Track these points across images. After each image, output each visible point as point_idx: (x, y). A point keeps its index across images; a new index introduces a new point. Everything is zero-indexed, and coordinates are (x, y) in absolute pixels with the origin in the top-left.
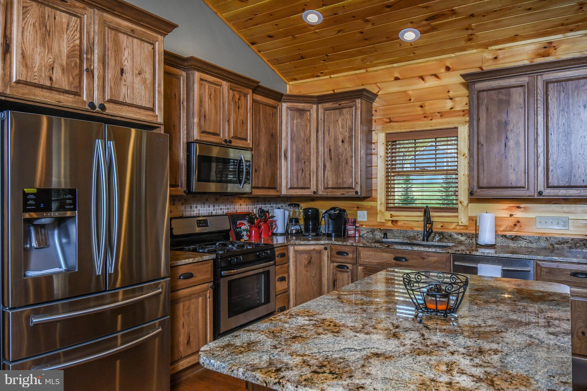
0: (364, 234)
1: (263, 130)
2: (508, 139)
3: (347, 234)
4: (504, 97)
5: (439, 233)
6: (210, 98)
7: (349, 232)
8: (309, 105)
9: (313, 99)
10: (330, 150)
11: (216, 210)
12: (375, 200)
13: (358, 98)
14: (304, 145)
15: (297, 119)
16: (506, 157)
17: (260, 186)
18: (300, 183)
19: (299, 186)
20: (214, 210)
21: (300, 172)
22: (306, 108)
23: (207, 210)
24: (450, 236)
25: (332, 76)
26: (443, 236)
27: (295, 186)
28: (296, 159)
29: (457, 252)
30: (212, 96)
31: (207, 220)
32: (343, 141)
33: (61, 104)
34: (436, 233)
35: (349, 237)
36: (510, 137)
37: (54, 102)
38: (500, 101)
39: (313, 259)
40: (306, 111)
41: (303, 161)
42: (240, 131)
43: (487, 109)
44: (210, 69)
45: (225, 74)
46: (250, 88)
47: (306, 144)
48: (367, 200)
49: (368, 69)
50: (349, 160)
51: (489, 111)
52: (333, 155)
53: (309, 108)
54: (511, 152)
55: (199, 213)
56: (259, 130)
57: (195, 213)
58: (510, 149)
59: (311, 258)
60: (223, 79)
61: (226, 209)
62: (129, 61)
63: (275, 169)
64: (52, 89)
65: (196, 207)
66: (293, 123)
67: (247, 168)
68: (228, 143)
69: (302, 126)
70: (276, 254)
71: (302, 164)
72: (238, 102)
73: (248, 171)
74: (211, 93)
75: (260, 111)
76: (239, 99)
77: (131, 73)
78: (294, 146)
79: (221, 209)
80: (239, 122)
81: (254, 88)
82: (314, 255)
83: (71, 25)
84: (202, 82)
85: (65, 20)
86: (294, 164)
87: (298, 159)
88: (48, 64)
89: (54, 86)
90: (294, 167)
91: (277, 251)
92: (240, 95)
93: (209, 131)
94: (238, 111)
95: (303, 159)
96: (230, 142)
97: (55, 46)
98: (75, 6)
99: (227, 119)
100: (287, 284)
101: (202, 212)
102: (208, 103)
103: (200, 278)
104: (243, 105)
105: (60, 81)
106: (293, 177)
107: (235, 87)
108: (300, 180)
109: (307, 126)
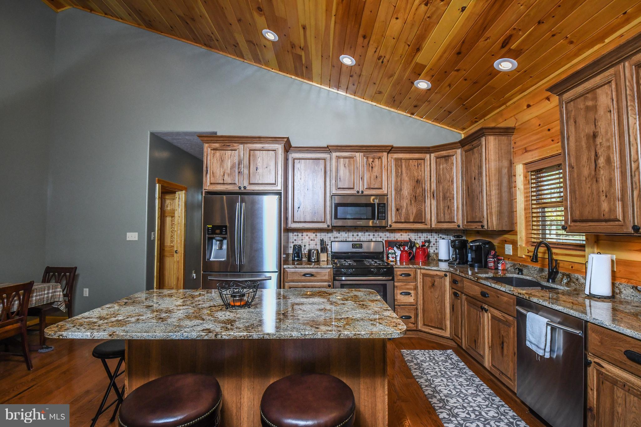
0: (508, 268)
1: (406, 179)
2: (598, 156)
3: (488, 266)
4: (590, 103)
5: (567, 275)
6: (345, 166)
7: (489, 264)
8: (454, 150)
9: (456, 145)
10: (468, 187)
11: (376, 238)
12: (516, 234)
13: (482, 136)
14: (450, 185)
15: (443, 165)
16: (596, 181)
17: (403, 221)
18: (446, 218)
19: (447, 220)
20: (374, 238)
21: (447, 208)
22: (451, 154)
23: (367, 238)
24: (577, 280)
25: (485, 118)
26: (571, 279)
27: (442, 220)
28: (443, 198)
29: (519, 295)
30: (346, 165)
31: (361, 244)
32: (475, 179)
33: (227, 189)
34: (564, 274)
35: (490, 268)
36: (600, 154)
37: (225, 189)
38: (588, 109)
39: (436, 283)
40: (451, 156)
41: (449, 199)
42: (374, 183)
43: (575, 122)
45: (357, 148)
46: (385, 152)
47: (451, 185)
48: (509, 233)
49: (507, 104)
50: (478, 195)
51: (577, 124)
52: (470, 191)
53: (453, 153)
54: (602, 173)
56: (401, 179)
58: (600, 169)
59: (434, 281)
60: (357, 152)
61: (385, 237)
62: (261, 163)
63: (422, 208)
64: (224, 184)
65: (358, 235)
66: (440, 169)
67: (381, 208)
68: (360, 193)
69: (447, 169)
70: (399, 273)
71: (447, 202)
72: (372, 164)
73: (383, 210)
74: (345, 163)
75: (401, 165)
76: (373, 162)
77: (262, 168)
78: (441, 187)
79: (381, 237)
80: (372, 177)
81: (390, 150)
82: (437, 280)
83: (232, 155)
84: (338, 158)
85: (230, 154)
86: (441, 202)
87: (445, 198)
88: (222, 174)
89: (225, 182)
90: (441, 204)
91: (400, 271)
92: (374, 158)
93: (344, 187)
94: (372, 170)
95: (449, 197)
96: (362, 192)
97: (225, 166)
98: (234, 146)
99: (361, 177)
100: (414, 299)
101: (363, 239)
102: (343, 169)
103: (319, 278)
104: (377, 165)
105: (228, 180)
106: (440, 213)
107: (368, 155)
108: (446, 216)
109: (451, 169)
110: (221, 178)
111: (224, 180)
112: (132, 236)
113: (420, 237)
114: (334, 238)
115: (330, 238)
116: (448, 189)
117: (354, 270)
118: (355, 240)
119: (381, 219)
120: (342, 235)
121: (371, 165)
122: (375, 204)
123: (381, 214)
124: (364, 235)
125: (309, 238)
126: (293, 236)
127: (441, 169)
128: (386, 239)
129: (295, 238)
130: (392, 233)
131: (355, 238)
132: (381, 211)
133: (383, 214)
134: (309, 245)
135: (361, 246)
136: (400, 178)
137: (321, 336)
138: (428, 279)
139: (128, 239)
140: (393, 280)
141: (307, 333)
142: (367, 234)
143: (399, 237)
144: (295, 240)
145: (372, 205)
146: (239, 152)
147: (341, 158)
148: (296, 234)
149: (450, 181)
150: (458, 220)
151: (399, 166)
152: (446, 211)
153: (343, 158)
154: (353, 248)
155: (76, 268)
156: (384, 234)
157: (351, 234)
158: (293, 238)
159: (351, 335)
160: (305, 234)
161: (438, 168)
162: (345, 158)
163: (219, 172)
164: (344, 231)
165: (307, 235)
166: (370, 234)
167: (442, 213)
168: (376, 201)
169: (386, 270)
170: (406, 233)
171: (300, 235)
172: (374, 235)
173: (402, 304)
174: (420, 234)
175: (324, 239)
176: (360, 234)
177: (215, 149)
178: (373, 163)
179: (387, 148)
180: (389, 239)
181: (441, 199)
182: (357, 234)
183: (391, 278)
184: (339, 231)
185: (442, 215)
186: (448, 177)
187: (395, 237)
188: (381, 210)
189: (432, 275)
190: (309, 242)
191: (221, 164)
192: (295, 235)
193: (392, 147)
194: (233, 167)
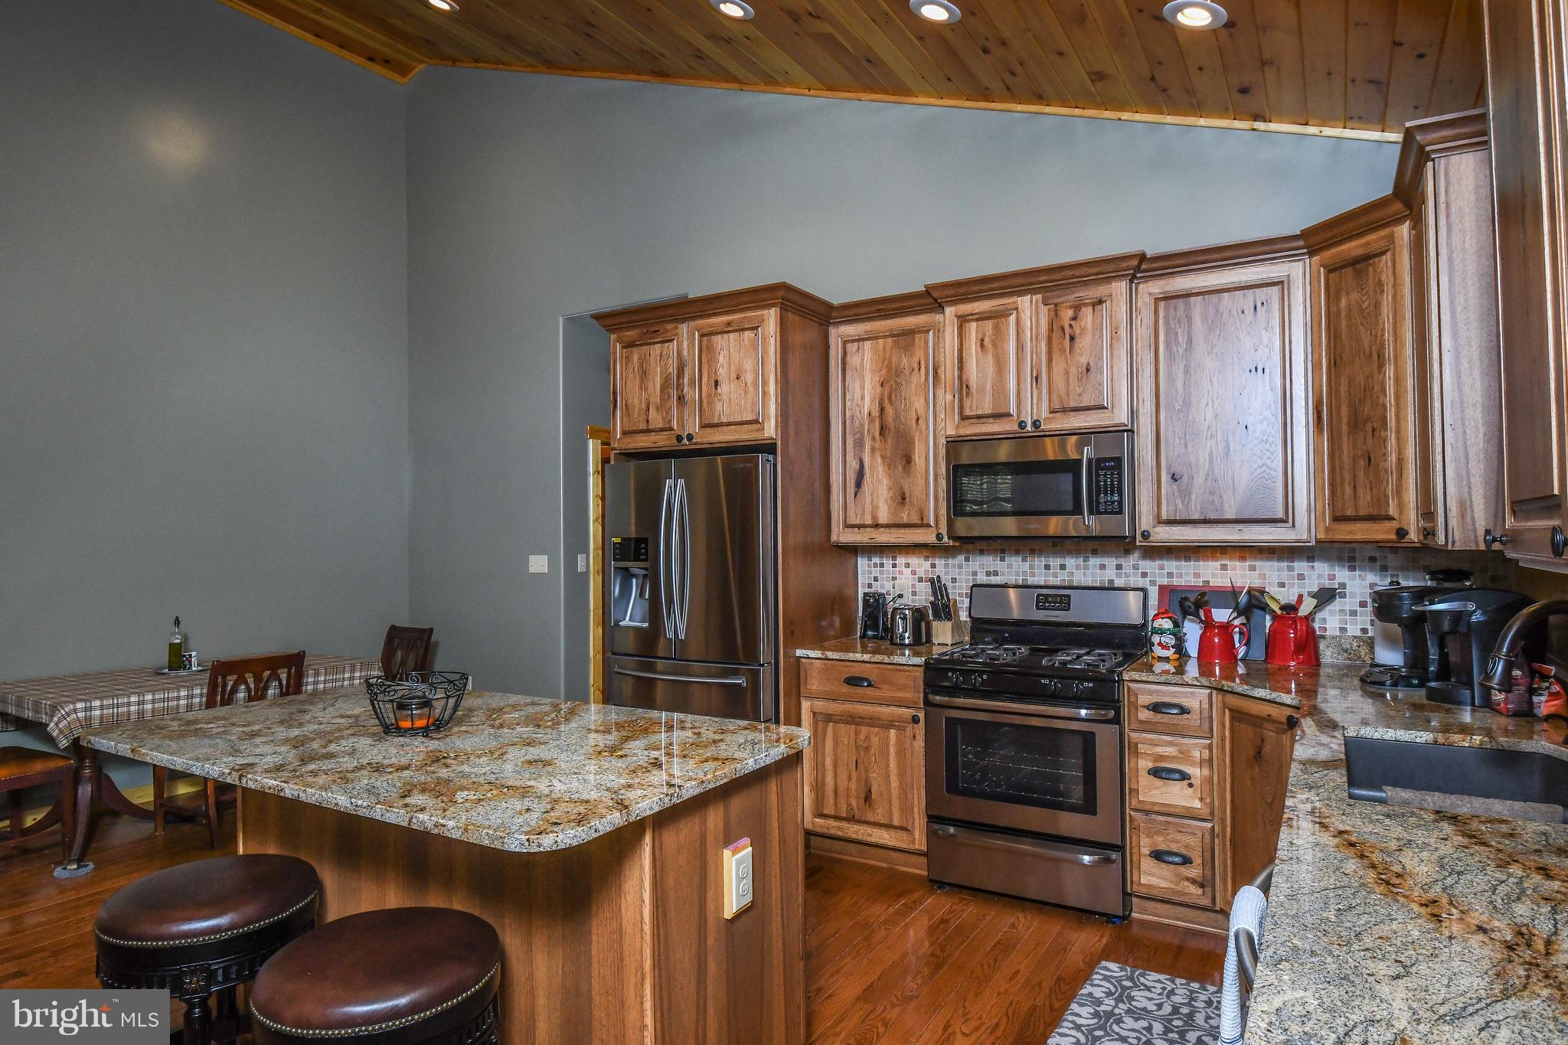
6: (982, 346)
8: (1385, 232)
11: (1127, 576)
13: (1427, 162)
14: (1372, 373)
15: (1349, 294)
17: (1196, 517)
18: (1361, 501)
19: (1362, 512)
20: (1118, 576)
21: (1362, 463)
22: (1375, 248)
23: (1093, 574)
27: (1349, 513)
28: (1349, 423)
30: (987, 340)
31: (1068, 596)
33: (656, 445)
37: (650, 445)
39: (1267, 748)
40: (1375, 254)
41: (1369, 427)
42: (1078, 391)
44: (976, 288)
45: (1020, 280)
46: (1120, 277)
47: (1375, 371)
53: (1383, 243)
55: (1072, 581)
57: (1059, 579)
59: (1263, 741)
60: (1021, 293)
61: (1161, 575)
62: (725, 366)
63: (1273, 465)
64: (648, 431)
65: (1063, 567)
66: (1339, 311)
67: (1105, 475)
68: (1029, 428)
69: (1362, 310)
70: (1144, 699)
71: (1365, 440)
72: (1071, 326)
73: (1112, 481)
74: (984, 335)
75: (1189, 318)
76: (1074, 318)
77: (727, 381)
78: (1344, 381)
79: (1144, 575)
80: (1073, 371)
81: (1138, 269)
82: (1270, 734)
83: (664, 353)
84: (963, 320)
85: (658, 352)
86: (1345, 438)
87: (1356, 425)
88: (644, 406)
89: (651, 427)
90: (1345, 448)
91: (1151, 693)
92: (1077, 308)
93: (980, 412)
94: (1071, 347)
95: (1369, 419)
96: (1036, 424)
97: (650, 385)
98: (667, 331)
99: (1034, 375)
100: (1201, 799)
101: (1079, 578)
102: (977, 357)
103: (886, 692)
104: (1089, 326)
105: (656, 420)
106: (1342, 483)
107: (1059, 297)
108: (1360, 492)
109: (1377, 305)
110: (642, 418)
111: (648, 421)
112: (538, 564)
113: (1301, 577)
114: (988, 574)
115: (975, 574)
116: (1367, 389)
117: (985, 677)
118: (1052, 581)
119: (1105, 513)
120: (1010, 566)
121: (1067, 330)
122: (1080, 461)
123: (1106, 494)
124: (1086, 568)
125: (914, 573)
126: (869, 566)
127: (1343, 314)
128: (1165, 581)
129: (876, 572)
130: (1187, 559)
131: (1055, 575)
132: (1106, 485)
133: (1112, 493)
134: (914, 593)
135: (1064, 603)
136: (1182, 366)
137: (380, 814)
138: (1246, 730)
139: (531, 570)
140: (1117, 720)
141: (360, 802)
142: (1095, 561)
143: (1214, 575)
144: (876, 579)
145: (1073, 466)
146: (678, 344)
147: (972, 320)
148: (876, 560)
149: (1371, 355)
150: (1401, 506)
151: (1179, 322)
152: (1361, 474)
153: (977, 320)
154: (1038, 608)
155: (431, 630)
156: (1157, 562)
157: (1039, 562)
158: (870, 572)
159: (430, 825)
160: (901, 560)
161: (1334, 309)
162: (982, 317)
163: (636, 402)
164: (1017, 552)
165: (907, 565)
166: (1106, 561)
167: (1346, 485)
168: (1088, 452)
169: (1091, 685)
170: (1243, 559)
171: (888, 562)
172: (1119, 567)
173: (1156, 808)
174: (1301, 566)
175: (943, 577)
176: (1071, 562)
177: (629, 345)
178: (1073, 323)
179: (1124, 265)
180: (1176, 581)
181: (1344, 427)
182: (1059, 561)
183: (1112, 713)
184: (1003, 551)
185: (1348, 490)
186: (1366, 341)
187: (1197, 575)
188: (1105, 481)
189: (1257, 717)
190: (913, 586)
191: (642, 381)
192: (875, 565)
193: (1142, 257)
194: (665, 386)
